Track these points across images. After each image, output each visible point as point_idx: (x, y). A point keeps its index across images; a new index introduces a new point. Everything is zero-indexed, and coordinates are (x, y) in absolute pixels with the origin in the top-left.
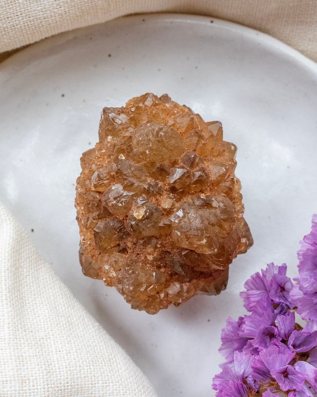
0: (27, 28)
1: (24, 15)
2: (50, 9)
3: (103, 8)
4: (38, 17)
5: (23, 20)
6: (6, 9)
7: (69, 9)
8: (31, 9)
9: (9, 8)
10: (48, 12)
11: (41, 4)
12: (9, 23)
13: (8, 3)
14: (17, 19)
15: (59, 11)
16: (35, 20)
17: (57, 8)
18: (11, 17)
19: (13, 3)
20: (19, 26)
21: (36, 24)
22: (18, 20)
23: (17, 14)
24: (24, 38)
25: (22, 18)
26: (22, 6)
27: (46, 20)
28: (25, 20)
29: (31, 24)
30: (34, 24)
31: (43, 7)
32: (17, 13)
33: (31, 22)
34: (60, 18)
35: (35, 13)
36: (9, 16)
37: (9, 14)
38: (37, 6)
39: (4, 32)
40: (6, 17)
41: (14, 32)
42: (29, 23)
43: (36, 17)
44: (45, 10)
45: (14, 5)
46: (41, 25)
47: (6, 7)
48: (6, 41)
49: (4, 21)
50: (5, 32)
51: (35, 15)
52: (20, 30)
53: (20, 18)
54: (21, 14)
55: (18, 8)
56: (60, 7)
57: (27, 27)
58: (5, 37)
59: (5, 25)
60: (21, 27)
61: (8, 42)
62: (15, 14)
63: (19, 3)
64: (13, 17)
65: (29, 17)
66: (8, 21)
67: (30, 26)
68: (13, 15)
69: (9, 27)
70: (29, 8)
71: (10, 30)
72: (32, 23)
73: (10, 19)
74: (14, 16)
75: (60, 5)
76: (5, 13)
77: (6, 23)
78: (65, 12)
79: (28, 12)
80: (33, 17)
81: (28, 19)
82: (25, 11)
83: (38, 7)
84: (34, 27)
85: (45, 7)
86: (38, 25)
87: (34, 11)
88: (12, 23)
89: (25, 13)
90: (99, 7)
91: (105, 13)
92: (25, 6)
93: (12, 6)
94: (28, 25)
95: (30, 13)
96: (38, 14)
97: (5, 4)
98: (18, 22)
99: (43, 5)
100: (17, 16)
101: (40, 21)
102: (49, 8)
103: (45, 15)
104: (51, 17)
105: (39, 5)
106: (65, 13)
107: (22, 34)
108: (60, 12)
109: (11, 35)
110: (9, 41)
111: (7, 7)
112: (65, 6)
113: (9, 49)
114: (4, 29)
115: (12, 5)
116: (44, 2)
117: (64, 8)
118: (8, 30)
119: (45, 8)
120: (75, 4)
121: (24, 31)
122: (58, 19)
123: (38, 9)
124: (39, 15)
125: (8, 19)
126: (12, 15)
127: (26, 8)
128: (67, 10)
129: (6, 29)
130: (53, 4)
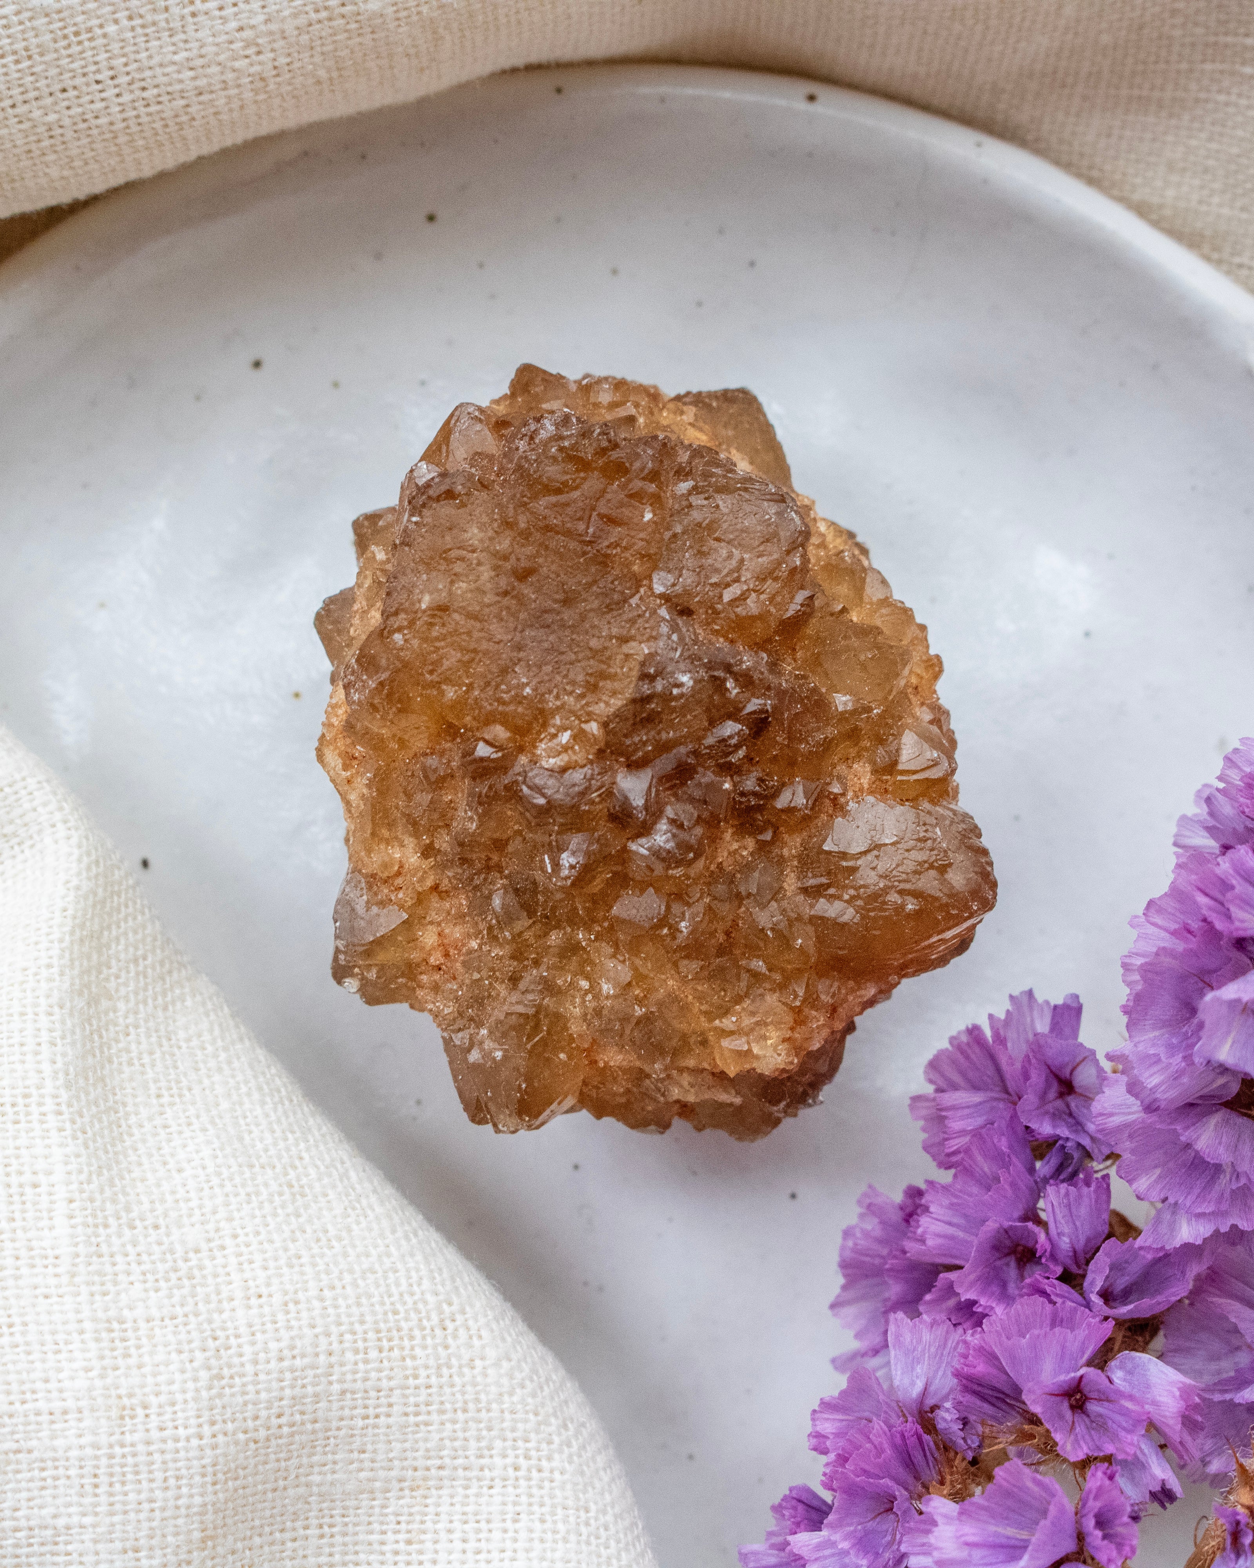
0: (135, 129)
1: (123, 80)
2: (222, 58)
3: (412, 51)
4: (178, 87)
5: (120, 100)
6: (58, 59)
7: (288, 60)
8: (150, 57)
9: (70, 56)
10: (214, 69)
11: (186, 41)
12: (68, 108)
13: (65, 37)
14: (98, 96)
15: (252, 65)
16: (165, 98)
17: (247, 57)
18: (75, 88)
19: (84, 36)
20: (103, 121)
21: (168, 114)
22: (103, 100)
23: (99, 77)
24: (122, 161)
25: (117, 91)
26: (115, 47)
27: (205, 98)
28: (126, 98)
29: (149, 114)
30: (159, 112)
31: (195, 51)
32: (98, 71)
33: (148, 105)
34: (256, 92)
35: (165, 75)
36: (69, 83)
37: (67, 75)
38: (172, 48)
39: (46, 143)
40: (57, 87)
41: (85, 141)
42: (143, 110)
43: (170, 89)
44: (199, 62)
45: (86, 44)
46: (184, 118)
47: (56, 51)
48: (54, 172)
49: (49, 101)
50: (52, 141)
51: (165, 79)
52: (108, 136)
53: (110, 93)
54: (112, 78)
55: (103, 56)
56: (259, 53)
57: (132, 123)
58: (51, 157)
59: (52, 117)
60: (111, 124)
61: (62, 178)
62: (92, 77)
63: (105, 36)
64: (84, 89)
65: (144, 89)
66: (66, 103)
67: (145, 119)
68: (84, 80)
69: (67, 122)
70: (143, 55)
71: (69, 135)
72: (153, 108)
73: (72, 93)
74: (88, 84)
75: (258, 45)
76: (53, 72)
77: (57, 108)
78: (275, 68)
79: (140, 70)
80: (157, 86)
81: (138, 93)
82: (126, 65)
83: (175, 53)
84: (158, 125)
85: (203, 51)
86: (176, 116)
87: (161, 65)
88: (80, 110)
89: (128, 74)
90: (400, 49)
91: (422, 70)
92: (128, 49)
93: (79, 48)
94: (138, 117)
95: (148, 73)
96: (175, 76)
97: (55, 41)
98: (99, 105)
99: (194, 45)
100: (98, 82)
101: (183, 102)
102: (217, 54)
103: (202, 82)
104: (225, 89)
105: (182, 45)
106: (274, 72)
107: (114, 149)
108: (256, 68)
109: (74, 152)
110: (66, 173)
111: (64, 52)
112: (276, 46)
113: (64, 198)
114: (50, 129)
115: (80, 43)
116: (199, 35)
117: (272, 55)
118: (62, 135)
119: (202, 56)
120: (311, 40)
121: (122, 139)
122: (248, 95)
123: (176, 58)
124: (181, 81)
125: (65, 95)
126: (79, 81)
127: (132, 57)
128: (283, 60)
129: (57, 131)
130: (231, 42)
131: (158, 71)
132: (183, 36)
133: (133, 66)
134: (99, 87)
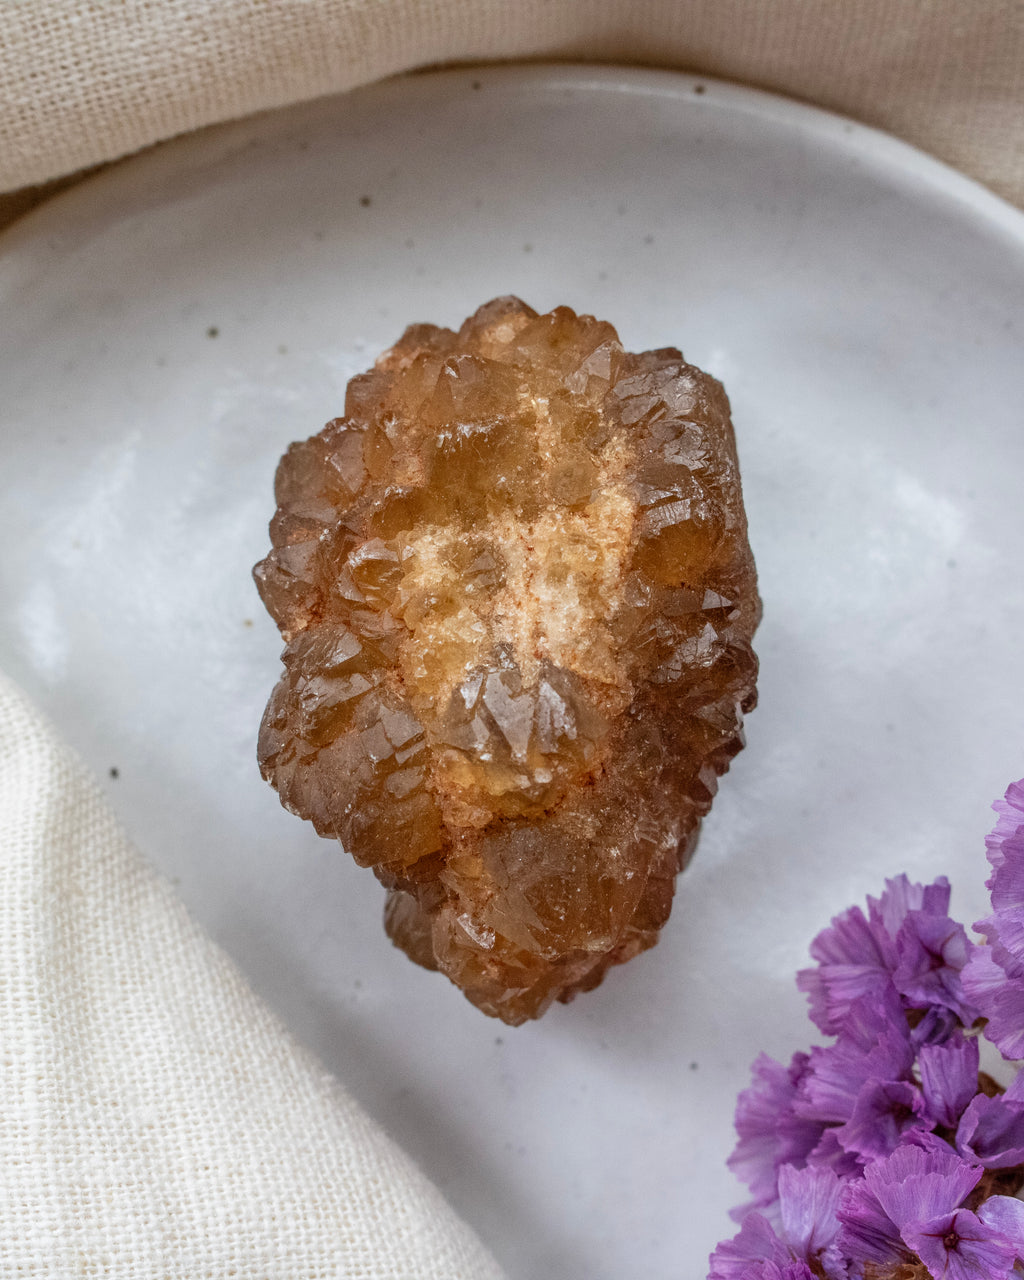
0: (97, 110)
1: (86, 65)
2: (173, 44)
3: (343, 43)
4: (133, 71)
5: (84, 84)
6: (27, 47)
7: (231, 47)
8: (109, 45)
9: (38, 44)
10: (166, 55)
11: (141, 30)
12: (38, 92)
13: (34, 27)
14: (64, 80)
15: (199, 50)
16: (123, 82)
17: (195, 43)
18: (44, 73)
19: (51, 26)
20: (69, 103)
21: (126, 96)
22: (69, 84)
23: (65, 63)
24: (87, 141)
25: (80, 75)
26: (78, 36)
27: (158, 81)
28: (89, 82)
29: (110, 97)
30: (118, 94)
31: (149, 39)
32: (64, 58)
33: (108, 88)
34: (203, 75)
35: (123, 60)
36: (38, 69)
37: (36, 62)
38: (129, 36)
39: (19, 124)
40: (27, 73)
41: (53, 122)
42: (103, 93)
43: (127, 73)
44: (153, 48)
45: (53, 33)
46: (140, 100)
47: (26, 40)
48: (27, 150)
49: (20, 85)
50: (24, 123)
51: (122, 64)
52: (74, 117)
53: (74, 77)
54: (77, 64)
55: (67, 44)
56: (205, 40)
57: (94, 104)
58: (24, 137)
59: (24, 100)
60: (76, 106)
61: (36, 157)
62: (58, 64)
63: (69, 26)
64: (52, 74)
65: (104, 73)
66: (36, 87)
67: (106, 101)
68: (51, 66)
69: (37, 104)
70: (103, 43)
71: (39, 116)
72: (114, 91)
73: (41, 78)
74: (54, 70)
75: (203, 32)
76: (24, 59)
77: (27, 92)
78: (220, 54)
79: (101, 56)
80: (115, 71)
81: (100, 78)
82: (88, 52)
83: (131, 40)
84: (118, 106)
85: (157, 38)
86: (133, 98)
87: (120, 51)
88: (48, 93)
89: (90, 60)
90: (333, 40)
91: (352, 61)
92: (91, 38)
93: (46, 38)
94: (99, 99)
95: (107, 59)
96: (132, 61)
97: (25, 30)
98: (65, 89)
99: (148, 33)
100: (64, 68)
101: (138, 85)
102: (169, 41)
103: (155, 66)
104: (176, 73)
105: (137, 33)
106: (219, 58)
107: (79, 129)
108: (203, 54)
109: (44, 132)
110: (38, 152)
111: (33, 41)
112: (220, 33)
113: (39, 177)
114: (21, 112)
115: (47, 33)
116: (153, 23)
117: (216, 42)
118: (33, 117)
119: (155, 43)
120: (252, 29)
121: (86, 120)
122: (196, 78)
123: (133, 45)
124: (136, 66)
125: (36, 80)
126: (47, 67)
127: (93, 44)
128: (226, 47)
129: (28, 113)
130: (180, 30)
131: (117, 56)
132: (137, 25)
133: (94, 54)
134: (64, 72)
